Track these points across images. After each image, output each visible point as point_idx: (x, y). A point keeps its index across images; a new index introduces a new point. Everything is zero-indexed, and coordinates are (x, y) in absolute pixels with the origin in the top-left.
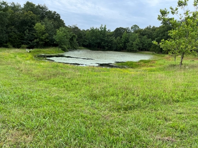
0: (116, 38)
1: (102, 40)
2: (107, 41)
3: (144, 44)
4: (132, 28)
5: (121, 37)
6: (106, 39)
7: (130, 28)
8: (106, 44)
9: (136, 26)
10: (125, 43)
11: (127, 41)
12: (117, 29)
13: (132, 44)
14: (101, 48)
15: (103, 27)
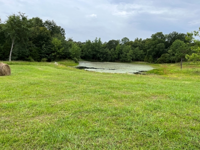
0: (110, 49)
1: (98, 52)
2: (102, 53)
3: (136, 55)
4: (122, 40)
5: (115, 49)
6: (101, 51)
7: (121, 40)
8: (102, 55)
9: (126, 38)
10: (119, 54)
11: (121, 52)
12: (110, 41)
13: (126, 55)
14: (96, 59)
15: (98, 39)
